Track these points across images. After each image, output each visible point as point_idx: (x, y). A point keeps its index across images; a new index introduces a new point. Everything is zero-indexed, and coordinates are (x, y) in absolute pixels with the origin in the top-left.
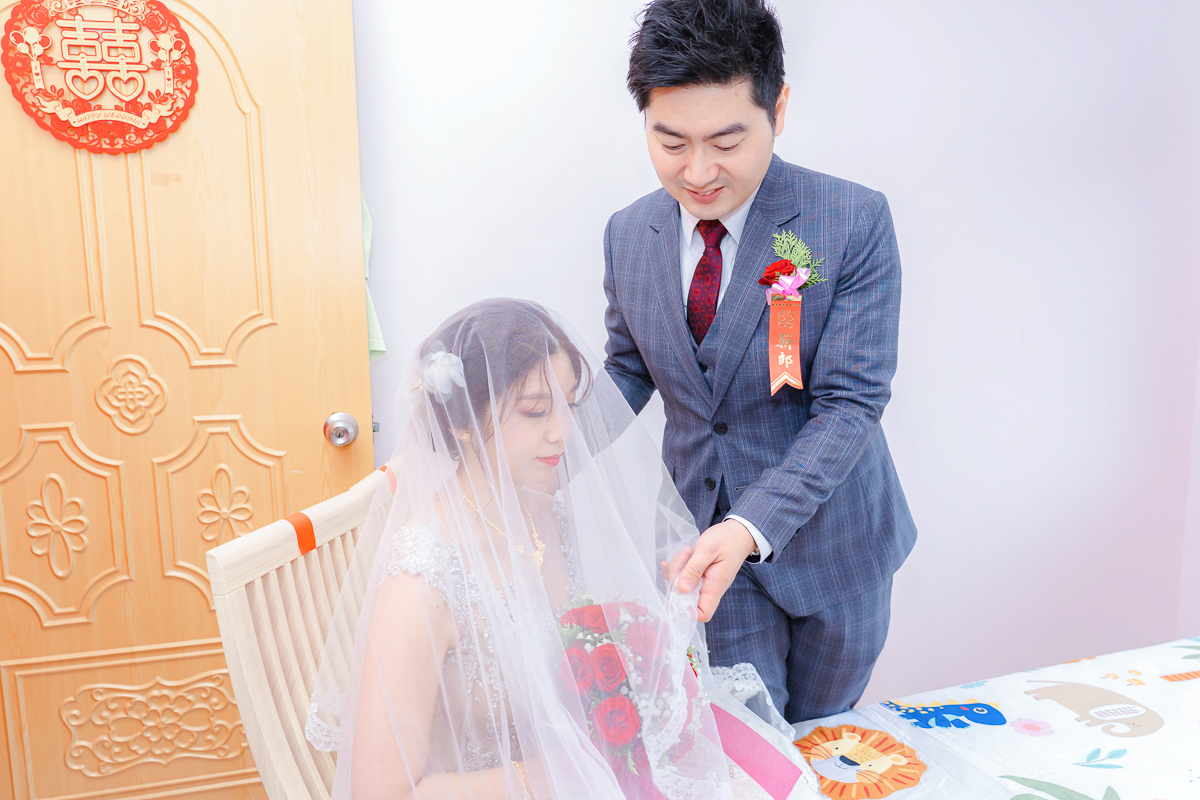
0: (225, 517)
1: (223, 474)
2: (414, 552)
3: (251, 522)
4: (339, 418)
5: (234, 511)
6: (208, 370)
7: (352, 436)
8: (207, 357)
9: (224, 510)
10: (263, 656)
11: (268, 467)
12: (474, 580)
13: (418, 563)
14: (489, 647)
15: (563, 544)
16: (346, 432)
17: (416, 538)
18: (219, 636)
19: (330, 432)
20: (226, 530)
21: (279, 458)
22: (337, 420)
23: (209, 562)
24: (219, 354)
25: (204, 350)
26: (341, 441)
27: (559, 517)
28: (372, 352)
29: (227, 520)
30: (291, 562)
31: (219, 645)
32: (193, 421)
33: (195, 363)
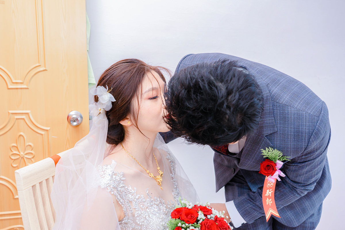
0: (22, 156)
1: (22, 137)
2: (104, 177)
3: (34, 159)
4: (74, 114)
5: (26, 154)
6: (16, 90)
7: (80, 122)
8: (15, 84)
9: (22, 153)
10: (39, 218)
11: (42, 135)
12: (131, 190)
13: (105, 183)
14: (137, 221)
15: (171, 173)
16: (77, 119)
17: (105, 171)
18: (20, 210)
19: (70, 120)
20: (23, 162)
21: (47, 130)
22: (73, 114)
23: (16, 175)
24: (21, 83)
25: (14, 81)
26: (75, 124)
27: (170, 161)
28: (90, 84)
29: (23, 158)
30: (53, 177)
31: (20, 214)
32: (9, 113)
33: (10, 87)
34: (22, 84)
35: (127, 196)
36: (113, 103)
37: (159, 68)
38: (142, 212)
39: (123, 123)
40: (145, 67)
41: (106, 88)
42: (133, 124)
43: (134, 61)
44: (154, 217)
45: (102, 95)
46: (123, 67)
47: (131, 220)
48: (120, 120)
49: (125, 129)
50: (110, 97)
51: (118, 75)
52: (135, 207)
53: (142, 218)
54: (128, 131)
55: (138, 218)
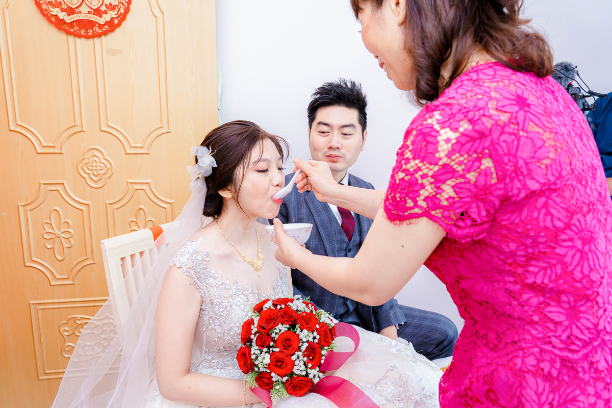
1: (142, 211)
2: (182, 255)
8: (134, 148)
11: (165, 208)
12: (214, 274)
21: (171, 203)
24: (141, 147)
25: (133, 145)
32: (127, 182)
33: (128, 152)
34: (142, 149)
35: (207, 280)
36: (214, 168)
37: (277, 138)
38: (224, 301)
39: (222, 193)
40: (259, 133)
41: (209, 149)
42: (233, 197)
43: (249, 125)
44: (237, 308)
45: (202, 157)
46: (233, 129)
47: (209, 307)
48: (219, 190)
49: (224, 202)
50: (212, 162)
51: (226, 136)
52: (215, 294)
53: (222, 308)
54: (226, 205)
55: (217, 307)
